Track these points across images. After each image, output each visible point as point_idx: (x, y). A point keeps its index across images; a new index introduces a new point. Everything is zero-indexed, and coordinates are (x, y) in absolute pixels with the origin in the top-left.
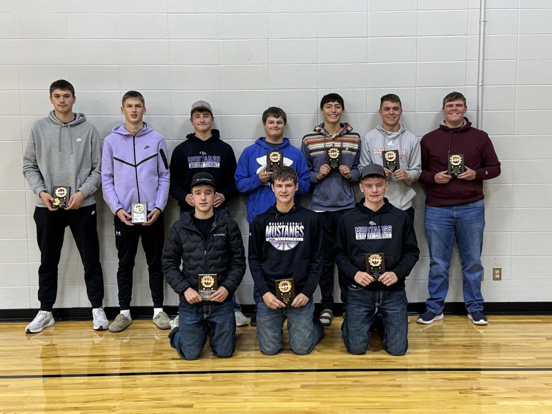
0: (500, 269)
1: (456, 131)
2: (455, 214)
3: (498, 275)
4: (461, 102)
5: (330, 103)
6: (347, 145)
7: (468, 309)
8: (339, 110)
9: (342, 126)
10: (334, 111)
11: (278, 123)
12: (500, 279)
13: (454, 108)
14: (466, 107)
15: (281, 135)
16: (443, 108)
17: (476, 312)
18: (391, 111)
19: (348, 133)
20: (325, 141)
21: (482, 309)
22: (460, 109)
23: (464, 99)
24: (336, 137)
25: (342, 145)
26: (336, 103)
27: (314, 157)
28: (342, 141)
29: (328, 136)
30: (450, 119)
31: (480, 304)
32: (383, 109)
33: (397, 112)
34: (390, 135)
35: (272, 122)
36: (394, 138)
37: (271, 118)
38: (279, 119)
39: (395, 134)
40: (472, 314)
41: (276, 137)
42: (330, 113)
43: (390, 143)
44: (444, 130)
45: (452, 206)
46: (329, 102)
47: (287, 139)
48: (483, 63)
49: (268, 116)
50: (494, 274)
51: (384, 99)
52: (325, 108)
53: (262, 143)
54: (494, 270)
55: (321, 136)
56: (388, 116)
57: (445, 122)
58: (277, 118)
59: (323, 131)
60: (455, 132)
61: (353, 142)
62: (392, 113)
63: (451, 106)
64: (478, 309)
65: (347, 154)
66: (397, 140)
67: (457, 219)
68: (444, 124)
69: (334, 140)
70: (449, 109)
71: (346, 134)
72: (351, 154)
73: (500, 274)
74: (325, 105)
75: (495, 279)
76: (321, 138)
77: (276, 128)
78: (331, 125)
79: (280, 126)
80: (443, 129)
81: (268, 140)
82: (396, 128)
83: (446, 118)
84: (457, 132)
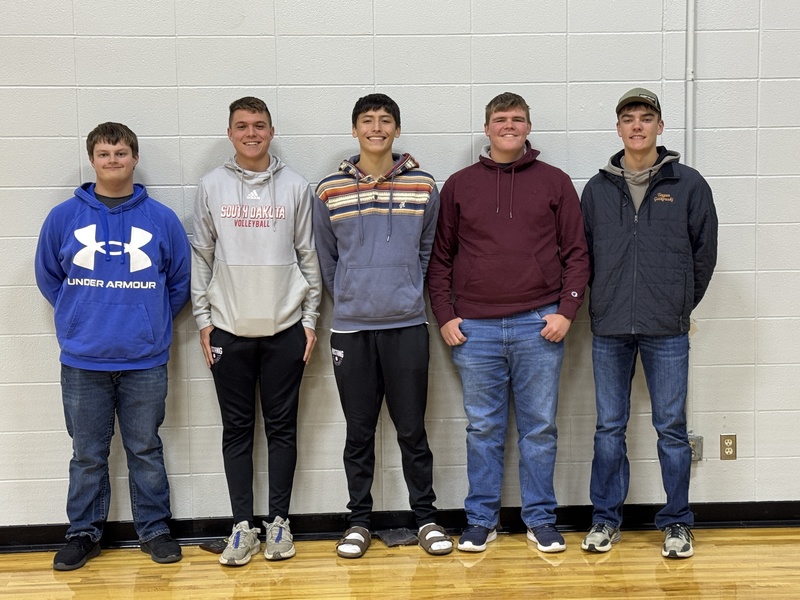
0: (733, 438)
1: (506, 169)
2: (504, 334)
3: (729, 448)
4: (520, 113)
5: (371, 113)
6: (402, 197)
7: (527, 521)
8: (388, 128)
9: (395, 157)
10: (377, 129)
11: (119, 153)
12: (734, 457)
13: (509, 123)
14: (530, 123)
15: (129, 177)
16: (487, 124)
17: (543, 527)
18: (250, 131)
19: (406, 172)
20: (357, 190)
21: (553, 521)
22: (519, 126)
23: (526, 108)
24: (381, 181)
25: (391, 197)
26: (382, 112)
27: (338, 224)
28: (393, 190)
29: (365, 179)
30: (498, 145)
31: (549, 512)
32: (236, 126)
33: (262, 133)
34: (251, 178)
35: (105, 154)
36: (261, 184)
37: (103, 146)
38: (118, 146)
39: (262, 176)
40: (535, 531)
41: (119, 184)
42: (370, 134)
43: (253, 195)
44: (487, 166)
45: (500, 317)
46: (367, 110)
47: (142, 187)
48: (695, 36)
49: (95, 142)
50: (723, 447)
51: (234, 108)
52: (360, 123)
53: (86, 196)
54: (723, 438)
55: (351, 180)
56: (245, 140)
57: (489, 149)
58: (115, 143)
59: (353, 171)
60: (506, 172)
61: (418, 190)
62: (251, 133)
63: (503, 120)
64: (546, 522)
65: (402, 215)
66: (266, 190)
67: (509, 344)
68: (486, 156)
69: (376, 187)
70: (499, 126)
71: (401, 174)
72: (412, 216)
73: (734, 447)
74: (361, 116)
75: (724, 457)
76: (349, 183)
77: (115, 165)
78: (375, 158)
79: (122, 160)
80: (485, 164)
81: (101, 191)
82: (263, 163)
83: (493, 143)
84: (510, 171)
